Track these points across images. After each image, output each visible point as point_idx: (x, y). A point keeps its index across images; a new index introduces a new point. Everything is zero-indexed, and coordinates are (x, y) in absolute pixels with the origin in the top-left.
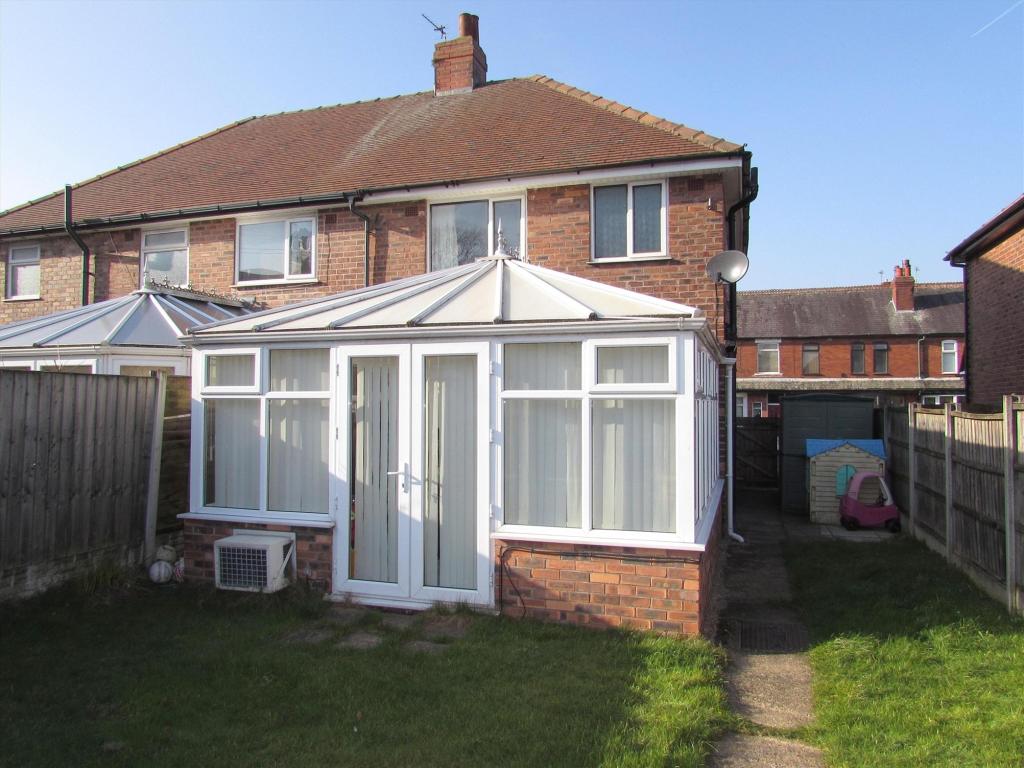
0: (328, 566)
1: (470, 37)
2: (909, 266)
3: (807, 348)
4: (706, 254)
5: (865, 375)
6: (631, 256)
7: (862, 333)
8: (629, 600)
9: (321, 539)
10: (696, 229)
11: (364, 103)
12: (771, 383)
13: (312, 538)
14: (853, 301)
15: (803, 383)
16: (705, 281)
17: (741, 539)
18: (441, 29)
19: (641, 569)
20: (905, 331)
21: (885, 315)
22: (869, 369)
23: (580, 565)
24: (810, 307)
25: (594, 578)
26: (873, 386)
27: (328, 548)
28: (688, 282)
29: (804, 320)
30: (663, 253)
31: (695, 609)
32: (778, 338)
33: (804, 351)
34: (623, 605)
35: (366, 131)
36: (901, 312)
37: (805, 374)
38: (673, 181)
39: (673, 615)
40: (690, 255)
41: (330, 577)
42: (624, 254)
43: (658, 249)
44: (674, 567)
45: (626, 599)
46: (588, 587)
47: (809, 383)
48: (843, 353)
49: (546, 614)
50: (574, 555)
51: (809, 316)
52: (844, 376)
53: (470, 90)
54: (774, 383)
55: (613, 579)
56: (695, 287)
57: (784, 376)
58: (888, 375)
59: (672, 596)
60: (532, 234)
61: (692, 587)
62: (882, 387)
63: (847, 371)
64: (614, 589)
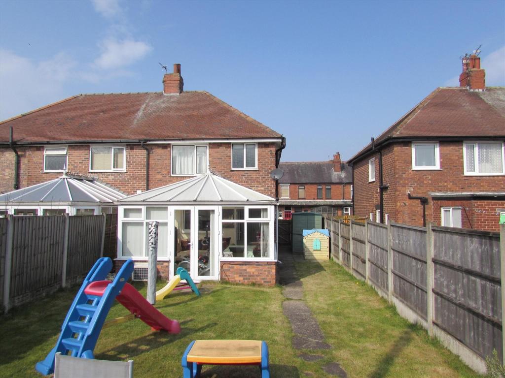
0: (168, 272)
1: (178, 74)
2: (339, 155)
3: (300, 187)
4: (270, 169)
5: (322, 199)
6: (245, 168)
7: (322, 182)
8: (257, 276)
9: (166, 264)
10: (266, 160)
11: (133, 94)
12: (286, 202)
13: (163, 264)
14: (318, 168)
15: (299, 202)
16: (269, 178)
17: (281, 262)
18: (165, 67)
19: (260, 267)
20: (337, 181)
21: (330, 174)
22: (324, 196)
23: (244, 267)
24: (302, 170)
25: (248, 270)
26: (326, 203)
27: (168, 267)
28: (264, 178)
29: (299, 175)
30: (256, 168)
31: (274, 277)
32: (289, 183)
33: (299, 189)
34: (255, 277)
35: (138, 110)
36: (336, 173)
37: (299, 199)
38: (259, 144)
39: (269, 279)
40: (265, 169)
41: (169, 275)
42: (243, 167)
43: (254, 166)
44: (269, 266)
45: (256, 275)
46: (246, 273)
47: (301, 202)
48: (313, 189)
49: (235, 281)
50: (243, 264)
51: (301, 173)
52: (314, 199)
53: (178, 94)
54: (287, 202)
55: (254, 270)
56: (266, 179)
57: (291, 199)
58: (331, 199)
59: (269, 274)
60: (210, 159)
61: (274, 271)
62: (329, 204)
63: (316, 198)
64: (253, 273)
